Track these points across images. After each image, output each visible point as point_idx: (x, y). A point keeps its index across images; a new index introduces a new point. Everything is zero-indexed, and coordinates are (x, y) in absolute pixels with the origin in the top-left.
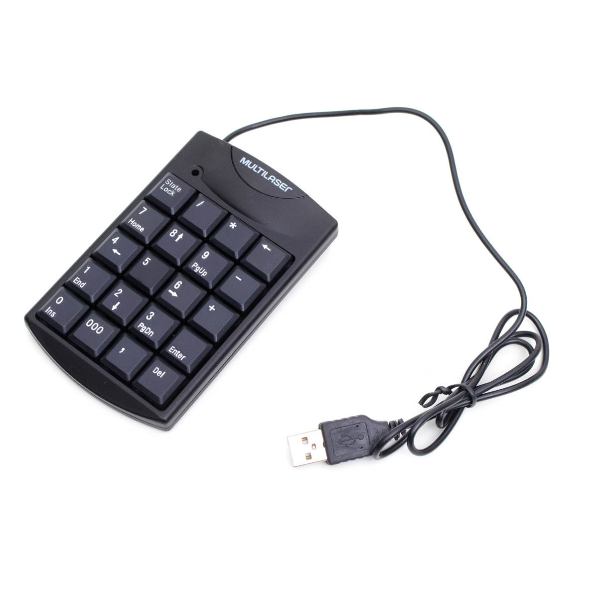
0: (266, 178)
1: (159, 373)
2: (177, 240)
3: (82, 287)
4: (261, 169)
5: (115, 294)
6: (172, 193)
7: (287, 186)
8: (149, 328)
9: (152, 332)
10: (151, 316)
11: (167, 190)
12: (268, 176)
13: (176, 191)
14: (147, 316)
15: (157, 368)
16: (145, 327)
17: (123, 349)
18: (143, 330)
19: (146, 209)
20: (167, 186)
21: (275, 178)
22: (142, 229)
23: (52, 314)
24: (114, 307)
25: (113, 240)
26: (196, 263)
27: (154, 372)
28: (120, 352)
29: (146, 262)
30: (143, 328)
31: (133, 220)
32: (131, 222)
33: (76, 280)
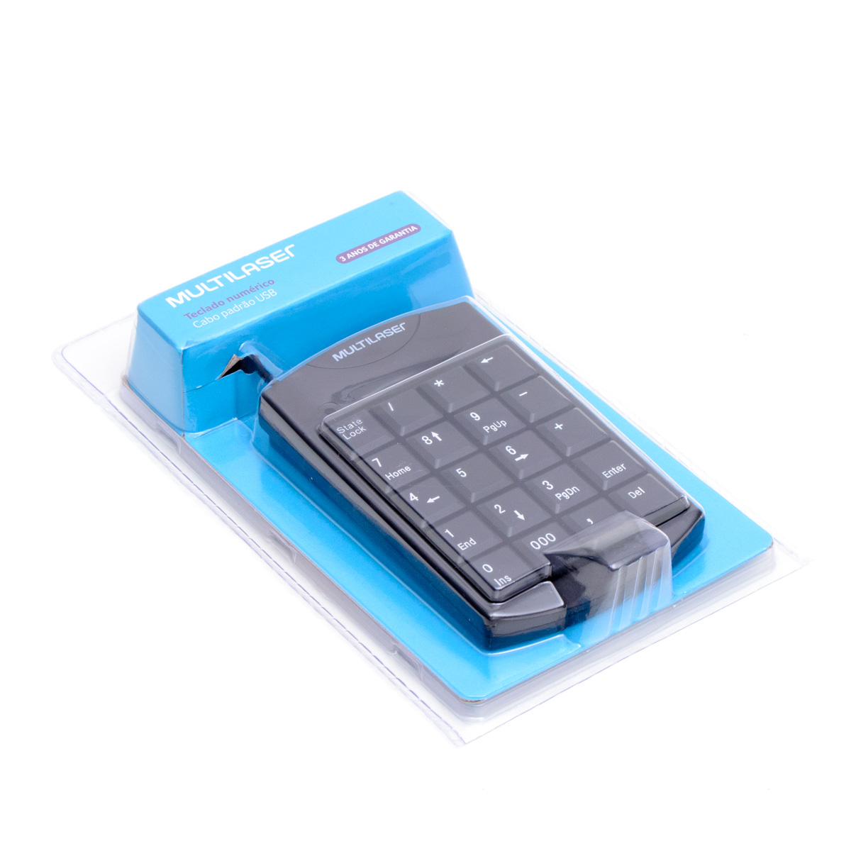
1: (637, 493)
2: (440, 439)
3: (475, 543)
4: (361, 343)
5: (501, 512)
6: (362, 429)
7: (397, 326)
8: (566, 490)
9: (573, 488)
10: (548, 484)
11: (354, 434)
12: (374, 339)
13: (361, 426)
14: (548, 488)
15: (629, 493)
16: (564, 493)
17: (589, 520)
19: (377, 459)
20: (347, 433)
22: (408, 469)
23: (506, 580)
24: (521, 517)
25: (412, 500)
26: (484, 428)
27: (634, 498)
28: (592, 524)
29: (462, 474)
30: (567, 494)
31: (388, 475)
32: (391, 477)
33: (461, 547)
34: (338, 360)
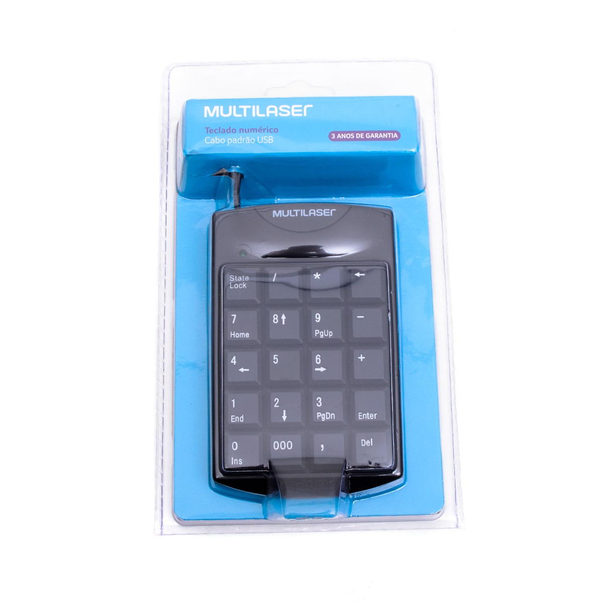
0: (308, 215)
1: (367, 443)
2: (284, 323)
3: (243, 421)
4: (297, 211)
5: (275, 406)
6: (244, 285)
7: (329, 210)
8: (327, 413)
9: (332, 414)
10: (320, 402)
11: (237, 286)
12: (307, 213)
13: (245, 282)
14: (317, 404)
15: (362, 440)
16: (324, 415)
17: (322, 446)
18: (324, 418)
19: (235, 316)
20: (233, 284)
21: (314, 211)
22: (247, 335)
23: (238, 462)
24: (284, 417)
25: (232, 362)
26: (316, 331)
27: (362, 445)
28: (322, 450)
29: (276, 360)
30: (323, 417)
31: (233, 333)
32: (233, 336)
33: (232, 419)
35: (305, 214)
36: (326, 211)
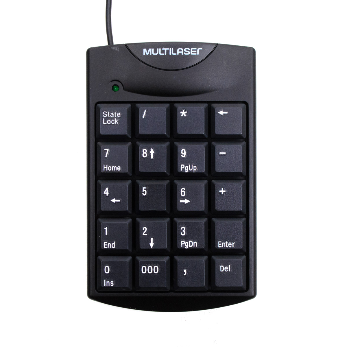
0: (176, 54)
1: (225, 269)
2: (152, 157)
3: (114, 247)
4: (166, 49)
5: (144, 234)
6: (116, 121)
7: (196, 49)
8: (190, 241)
9: (194, 242)
10: (184, 231)
11: (109, 122)
12: (175, 51)
13: (117, 118)
14: (181, 233)
15: (221, 266)
16: (187, 243)
17: (185, 271)
18: (187, 246)
19: (108, 150)
20: (106, 119)
21: (182, 49)
22: (119, 168)
23: (110, 284)
24: (152, 245)
25: (105, 193)
26: (182, 165)
27: (221, 271)
28: (185, 275)
29: (144, 192)
30: (186, 244)
31: (105, 166)
32: (105, 169)
33: (105, 245)
34: (144, 54)
35: (174, 53)
36: (193, 50)
